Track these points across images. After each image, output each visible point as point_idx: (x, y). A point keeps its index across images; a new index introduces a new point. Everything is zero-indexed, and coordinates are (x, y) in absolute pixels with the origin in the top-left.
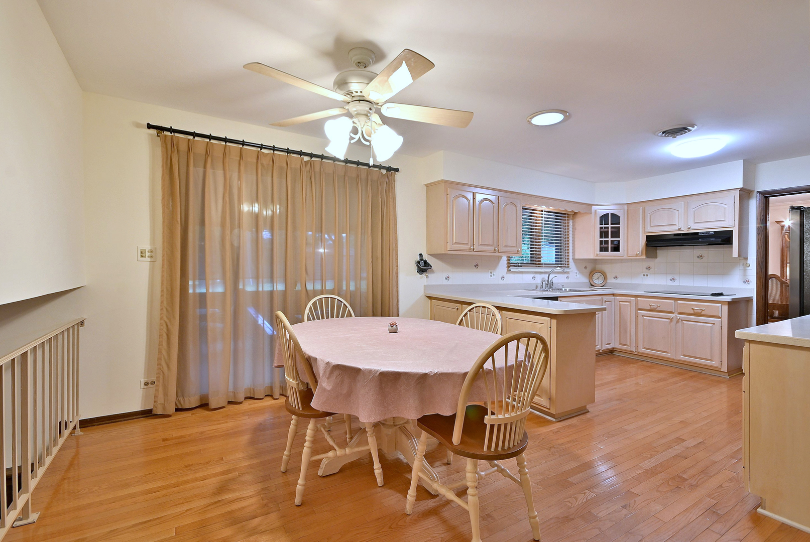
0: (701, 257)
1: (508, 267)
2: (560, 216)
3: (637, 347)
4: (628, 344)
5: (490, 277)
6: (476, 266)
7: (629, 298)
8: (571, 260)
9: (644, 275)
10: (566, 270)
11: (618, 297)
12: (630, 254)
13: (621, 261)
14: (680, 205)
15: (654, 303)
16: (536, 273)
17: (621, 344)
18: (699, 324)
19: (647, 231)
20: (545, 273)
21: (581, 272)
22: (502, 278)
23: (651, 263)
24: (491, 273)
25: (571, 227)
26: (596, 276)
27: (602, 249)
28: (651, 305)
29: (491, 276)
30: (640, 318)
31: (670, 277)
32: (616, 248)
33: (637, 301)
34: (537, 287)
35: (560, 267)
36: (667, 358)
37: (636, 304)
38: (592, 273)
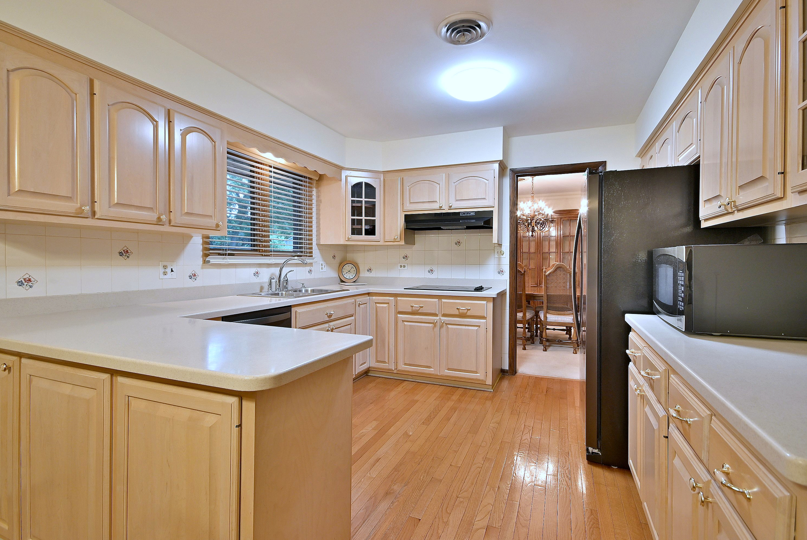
0: (458, 243)
1: (206, 255)
2: (299, 180)
3: (396, 363)
4: (387, 361)
5: (162, 276)
6: (125, 253)
7: (388, 298)
8: (314, 246)
9: (401, 266)
10: (308, 260)
11: (374, 298)
12: (387, 239)
13: (376, 248)
14: (441, 176)
15: (416, 303)
16: (260, 265)
17: (378, 361)
18: (464, 327)
19: (406, 208)
20: (276, 265)
21: (328, 264)
22: (193, 276)
23: (410, 251)
24: (165, 267)
25: (314, 197)
26: (348, 267)
27: (356, 231)
28: (412, 307)
29: (165, 274)
30: (400, 323)
31: (429, 268)
32: (371, 232)
33: (396, 302)
34: (262, 288)
35: (298, 256)
36: (430, 374)
37: (396, 306)
38: (343, 264)
